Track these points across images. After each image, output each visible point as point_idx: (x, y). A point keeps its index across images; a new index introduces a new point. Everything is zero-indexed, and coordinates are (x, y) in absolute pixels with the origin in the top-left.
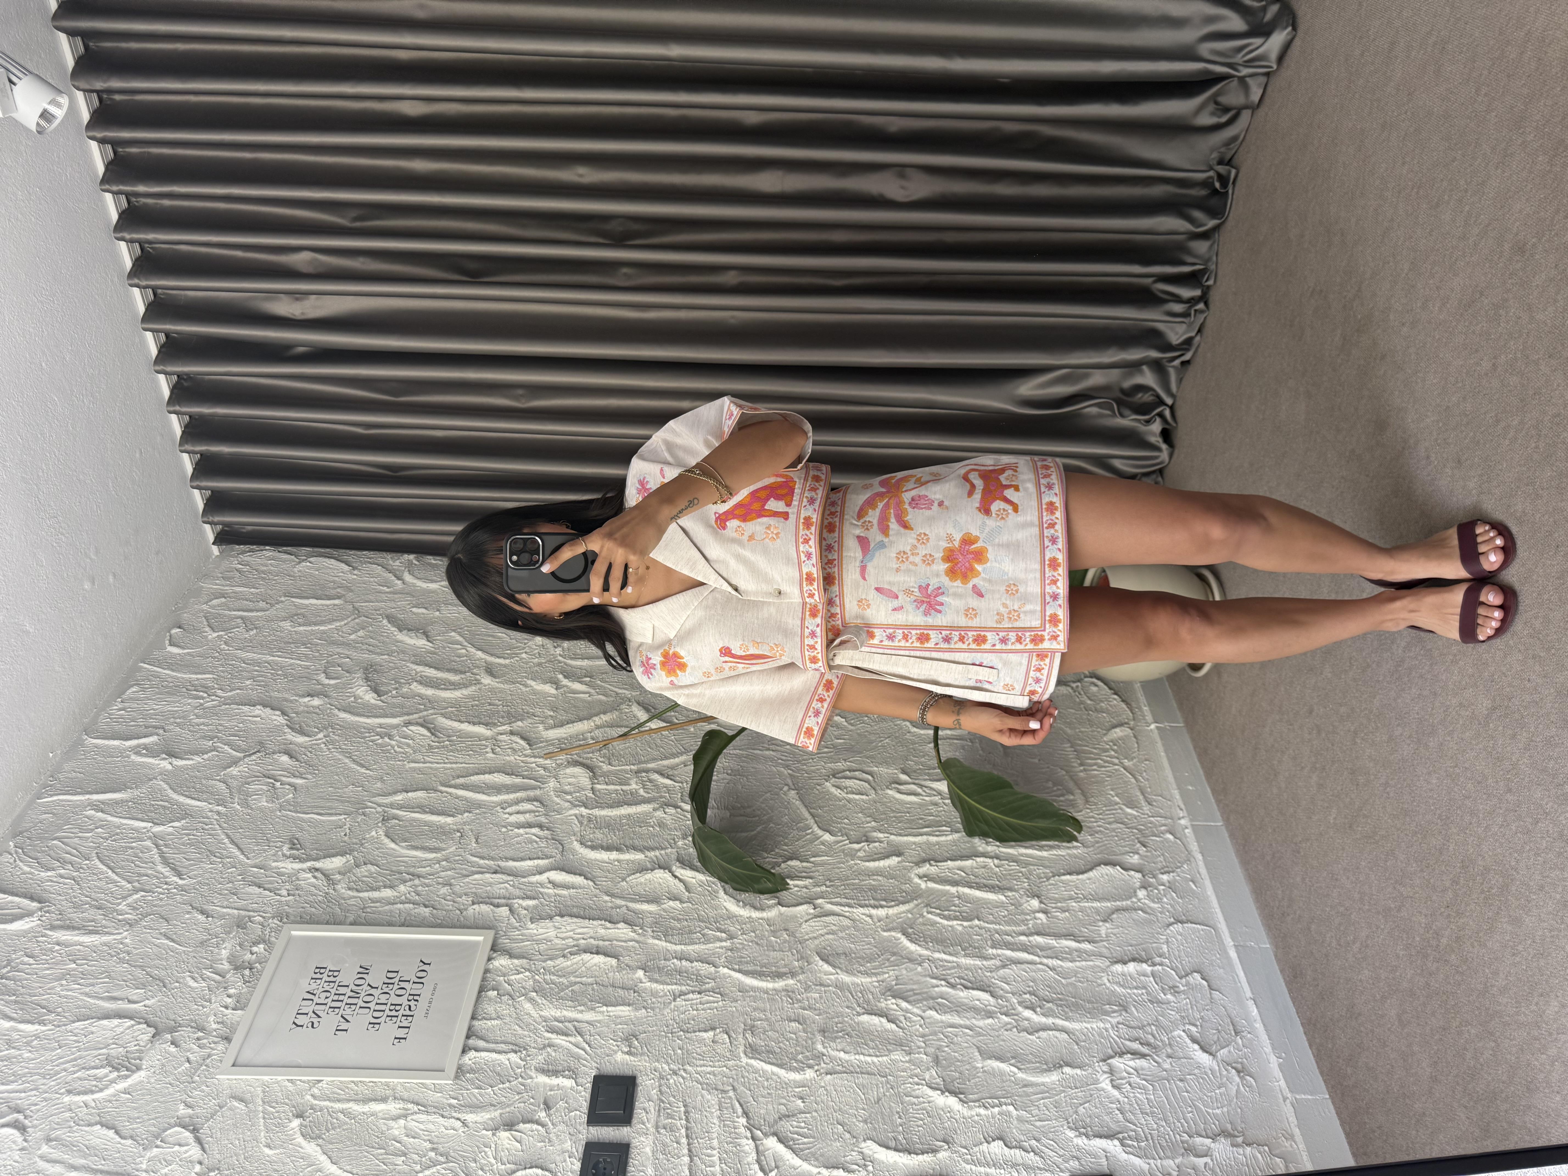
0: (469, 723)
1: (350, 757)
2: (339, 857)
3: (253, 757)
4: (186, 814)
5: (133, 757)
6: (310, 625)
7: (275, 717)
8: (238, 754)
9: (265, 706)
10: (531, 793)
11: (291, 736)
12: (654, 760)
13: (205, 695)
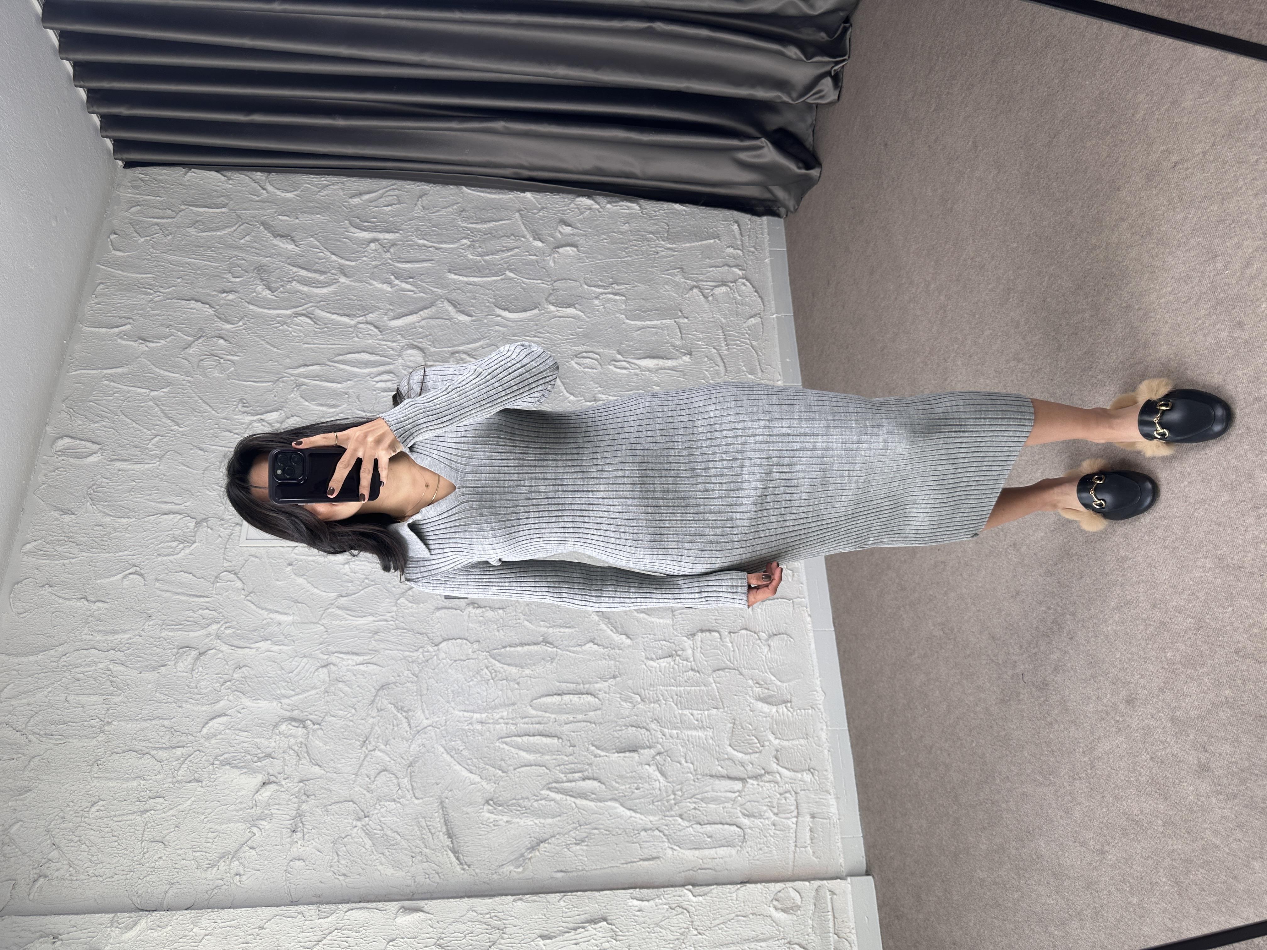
0: (338, 314)
1: (264, 340)
2: (275, 413)
3: (200, 341)
4: (169, 383)
5: (119, 341)
6: (209, 231)
7: (205, 309)
8: (190, 338)
9: (196, 301)
10: (387, 368)
11: (220, 324)
12: (463, 344)
13: (152, 292)
